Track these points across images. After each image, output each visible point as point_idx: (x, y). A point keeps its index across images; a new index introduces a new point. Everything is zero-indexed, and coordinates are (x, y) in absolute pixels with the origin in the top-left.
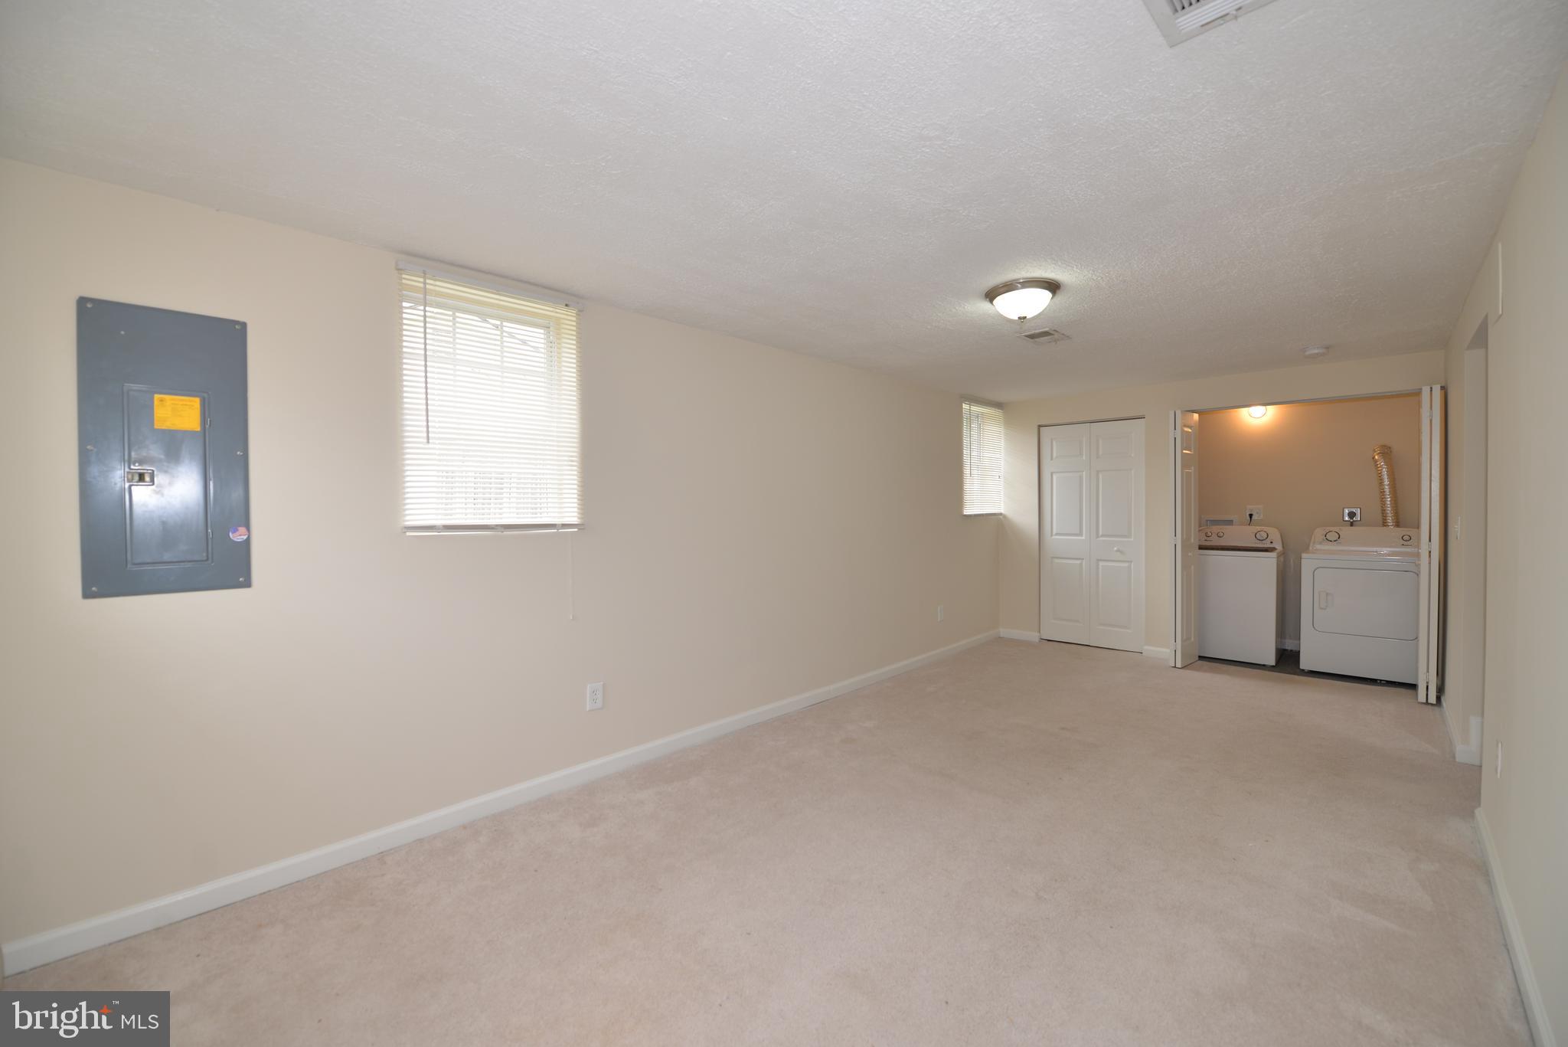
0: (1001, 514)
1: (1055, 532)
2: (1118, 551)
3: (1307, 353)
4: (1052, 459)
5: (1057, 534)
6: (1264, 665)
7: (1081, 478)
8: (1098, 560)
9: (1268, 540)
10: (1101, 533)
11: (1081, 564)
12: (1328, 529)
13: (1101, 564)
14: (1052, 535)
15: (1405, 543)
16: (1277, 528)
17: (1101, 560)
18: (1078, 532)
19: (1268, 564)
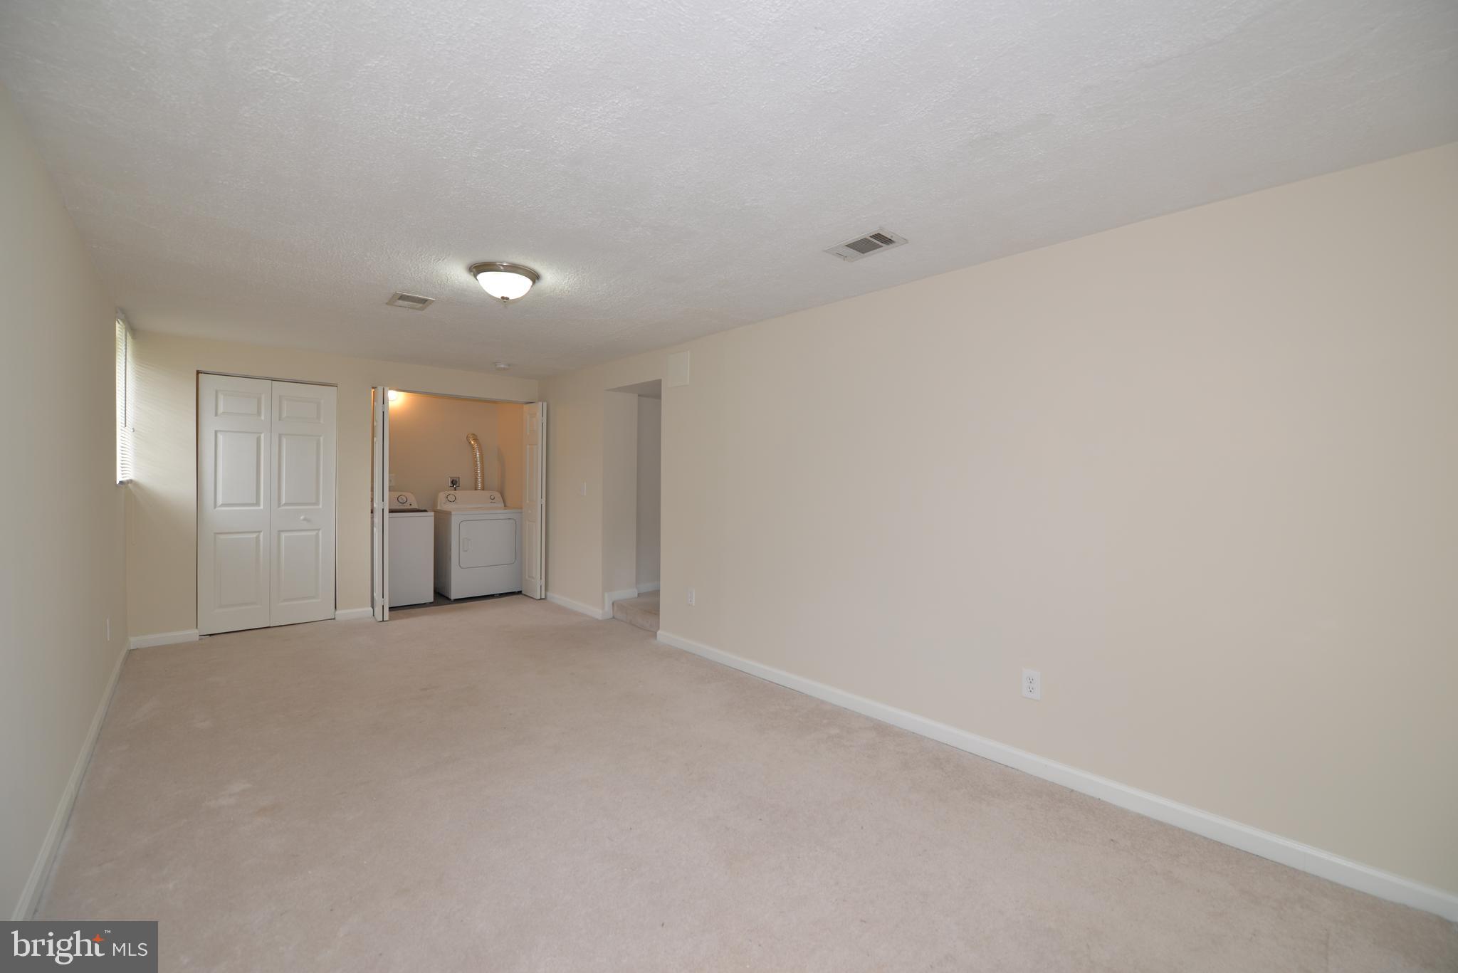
0: (130, 481)
1: (220, 501)
2: (305, 519)
3: (498, 366)
4: (216, 415)
5: (223, 505)
6: (425, 604)
7: (258, 440)
8: (279, 531)
9: (408, 504)
10: (283, 502)
11: (258, 538)
12: (449, 492)
13: (283, 535)
14: (215, 507)
15: (493, 501)
16: (412, 493)
17: (283, 531)
18: (255, 502)
19: (427, 520)
